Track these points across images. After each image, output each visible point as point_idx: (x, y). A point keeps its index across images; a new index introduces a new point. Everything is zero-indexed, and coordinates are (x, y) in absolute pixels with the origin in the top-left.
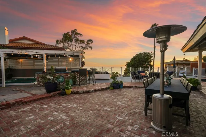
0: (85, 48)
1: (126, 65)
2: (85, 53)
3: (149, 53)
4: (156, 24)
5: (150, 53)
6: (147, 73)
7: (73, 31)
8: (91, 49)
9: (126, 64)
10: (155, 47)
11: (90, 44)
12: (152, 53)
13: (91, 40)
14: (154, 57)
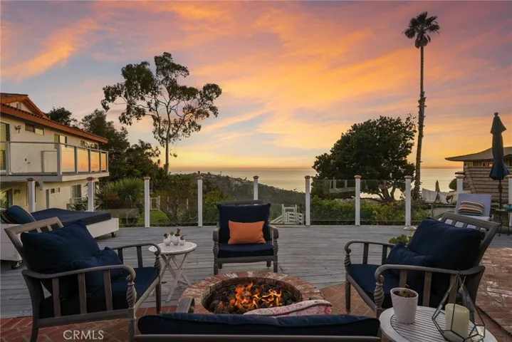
0: (200, 113)
1: (314, 167)
2: (199, 127)
3: (398, 121)
4: (428, 17)
5: (403, 121)
6: (392, 193)
7: (159, 60)
8: (216, 114)
9: (316, 163)
10: (422, 101)
11: (214, 101)
12: (412, 120)
13: (215, 87)
14: (421, 136)
